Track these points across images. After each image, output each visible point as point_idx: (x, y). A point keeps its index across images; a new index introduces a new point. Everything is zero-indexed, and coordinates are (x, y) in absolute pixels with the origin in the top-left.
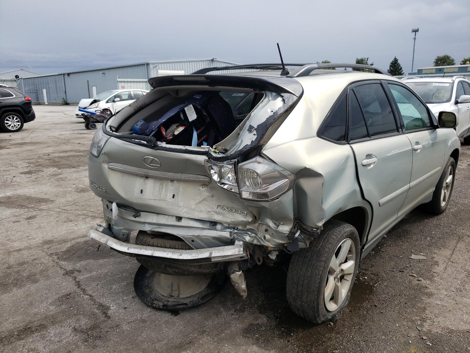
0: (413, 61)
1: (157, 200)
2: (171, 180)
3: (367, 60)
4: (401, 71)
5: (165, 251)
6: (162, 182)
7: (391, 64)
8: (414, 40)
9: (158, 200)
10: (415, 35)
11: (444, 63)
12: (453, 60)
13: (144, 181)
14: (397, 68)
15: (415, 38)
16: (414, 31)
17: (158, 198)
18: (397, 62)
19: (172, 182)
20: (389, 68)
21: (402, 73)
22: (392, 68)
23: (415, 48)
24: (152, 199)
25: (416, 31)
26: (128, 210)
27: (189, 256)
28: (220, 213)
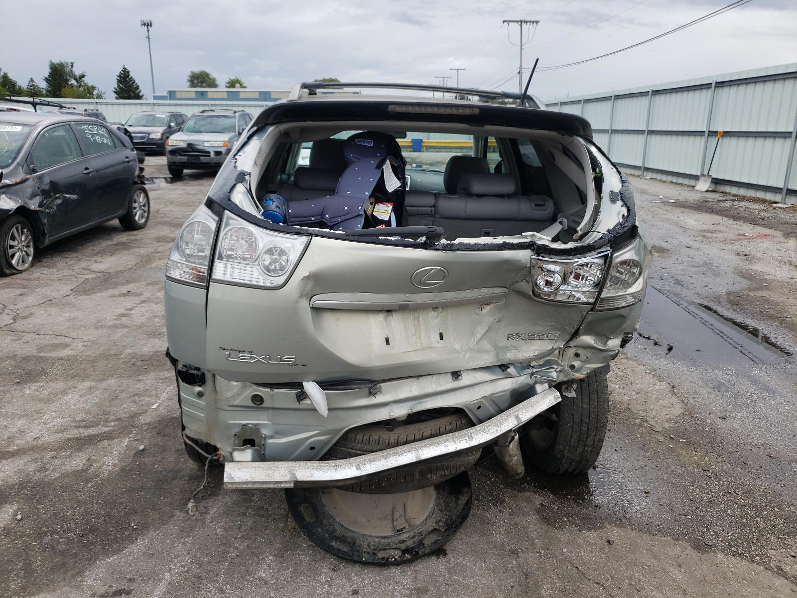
0: (152, 75)
1: (418, 350)
2: (433, 308)
3: (72, 66)
4: (138, 91)
5: (438, 444)
6: (416, 315)
7: (119, 78)
8: (147, 39)
9: (421, 350)
10: (148, 31)
11: (202, 82)
12: (214, 80)
13: (385, 319)
14: (129, 86)
15: (149, 36)
16: (145, 25)
17: (420, 347)
18: (129, 75)
19: (434, 311)
20: (117, 85)
21: (141, 94)
22: (121, 86)
23: (152, 53)
24: (410, 350)
25: (148, 25)
26: (353, 387)
27: (485, 435)
28: (512, 346)
